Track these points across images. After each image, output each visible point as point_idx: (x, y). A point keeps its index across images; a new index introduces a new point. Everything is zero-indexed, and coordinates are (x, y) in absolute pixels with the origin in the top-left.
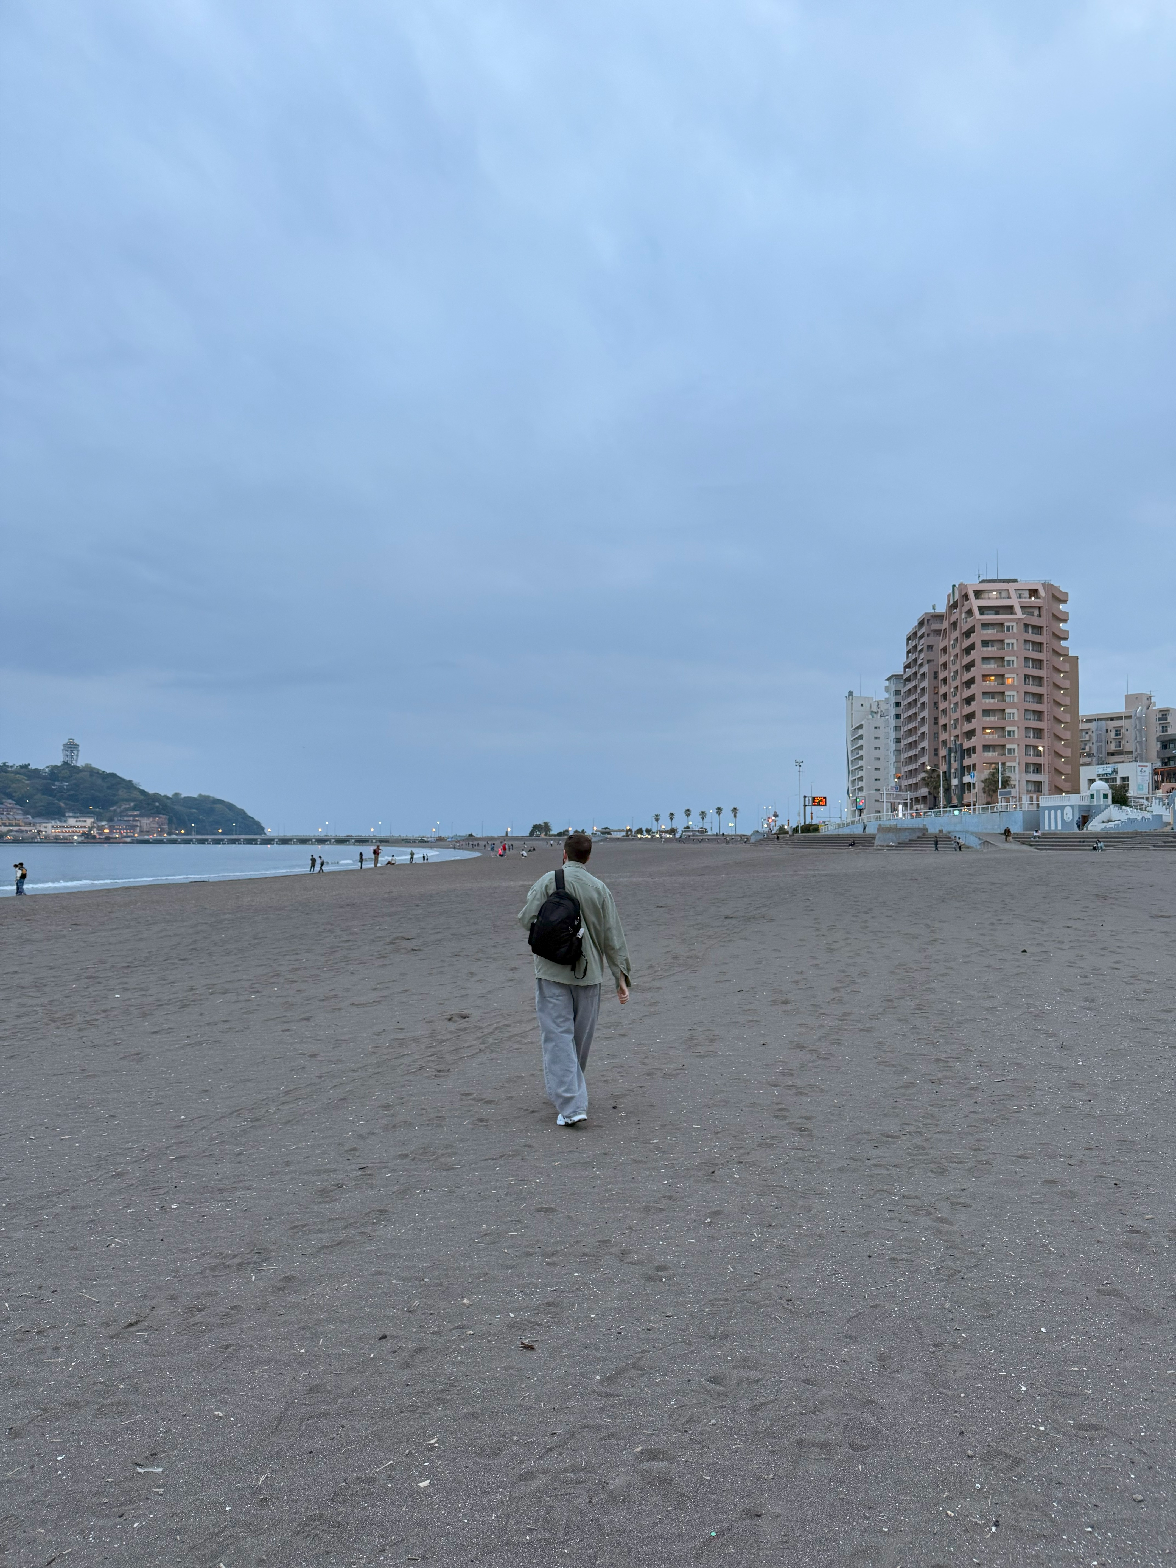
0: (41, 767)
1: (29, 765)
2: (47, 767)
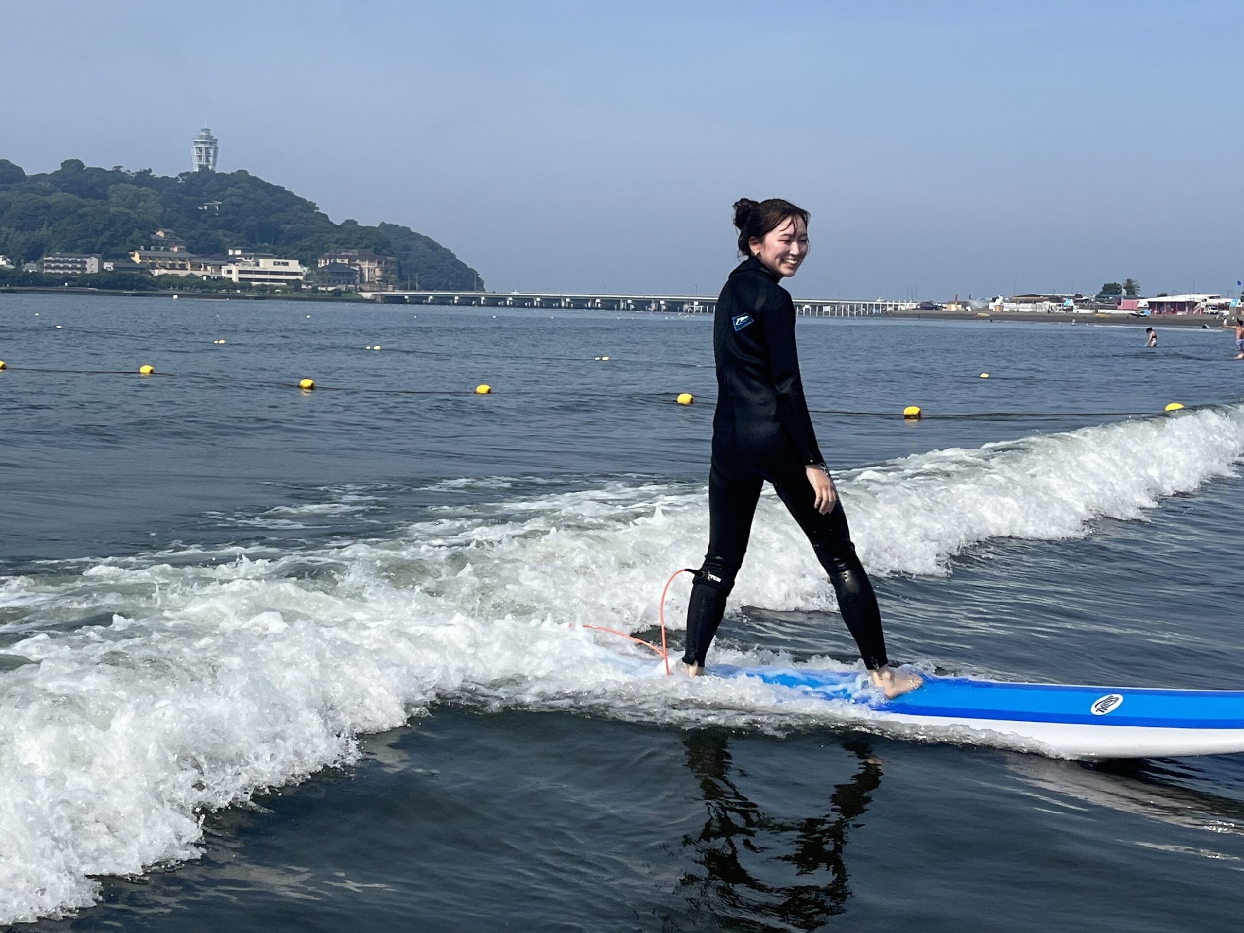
0: (172, 176)
1: (150, 170)
2: (181, 175)
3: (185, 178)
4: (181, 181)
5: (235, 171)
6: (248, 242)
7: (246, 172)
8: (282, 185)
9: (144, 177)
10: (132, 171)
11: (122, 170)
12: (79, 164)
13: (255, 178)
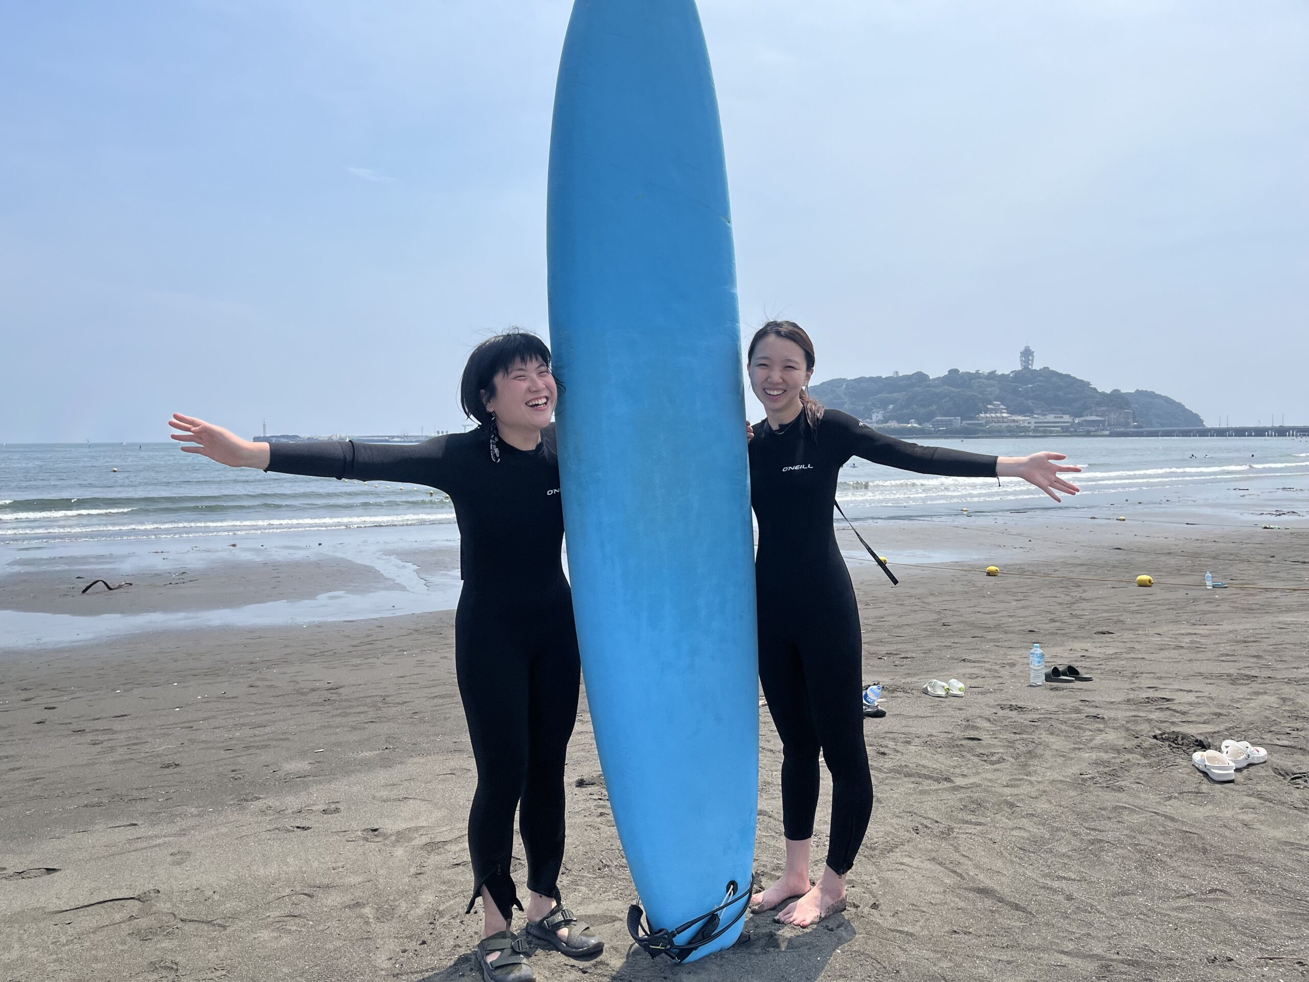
0: (1007, 373)
1: (995, 371)
2: (1012, 372)
3: (1014, 373)
4: (1011, 375)
5: (1042, 368)
6: (1047, 406)
7: (1048, 368)
8: (1069, 374)
9: (992, 376)
10: (986, 372)
11: (980, 372)
12: (956, 371)
13: (1053, 371)
